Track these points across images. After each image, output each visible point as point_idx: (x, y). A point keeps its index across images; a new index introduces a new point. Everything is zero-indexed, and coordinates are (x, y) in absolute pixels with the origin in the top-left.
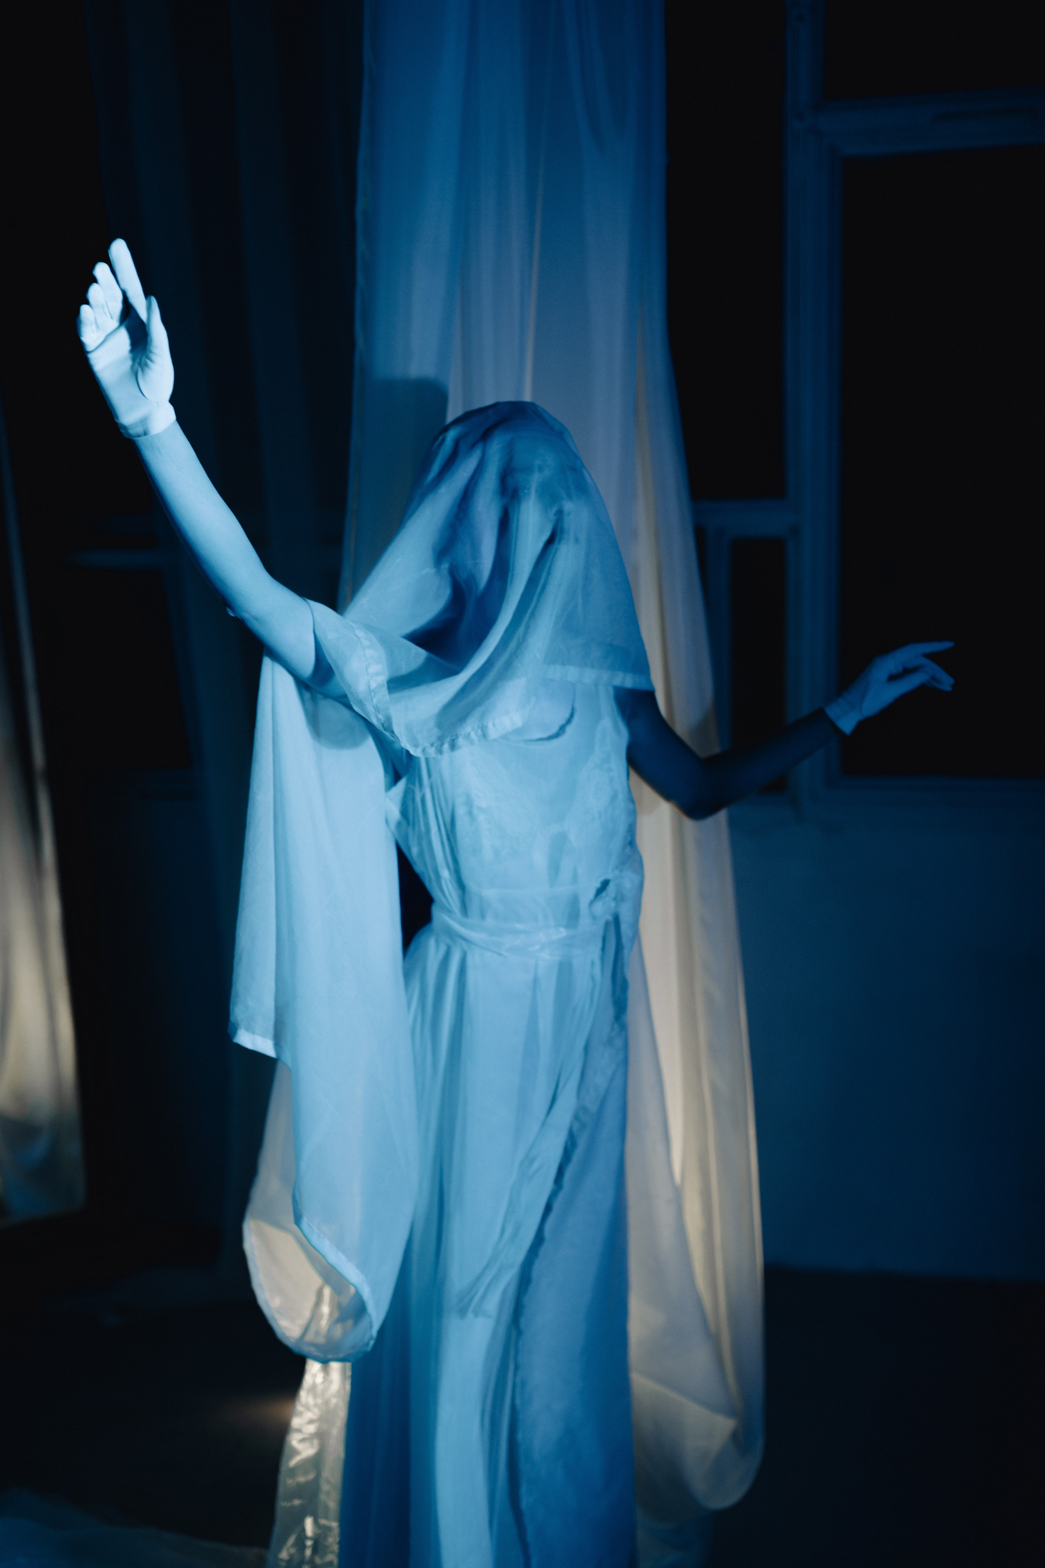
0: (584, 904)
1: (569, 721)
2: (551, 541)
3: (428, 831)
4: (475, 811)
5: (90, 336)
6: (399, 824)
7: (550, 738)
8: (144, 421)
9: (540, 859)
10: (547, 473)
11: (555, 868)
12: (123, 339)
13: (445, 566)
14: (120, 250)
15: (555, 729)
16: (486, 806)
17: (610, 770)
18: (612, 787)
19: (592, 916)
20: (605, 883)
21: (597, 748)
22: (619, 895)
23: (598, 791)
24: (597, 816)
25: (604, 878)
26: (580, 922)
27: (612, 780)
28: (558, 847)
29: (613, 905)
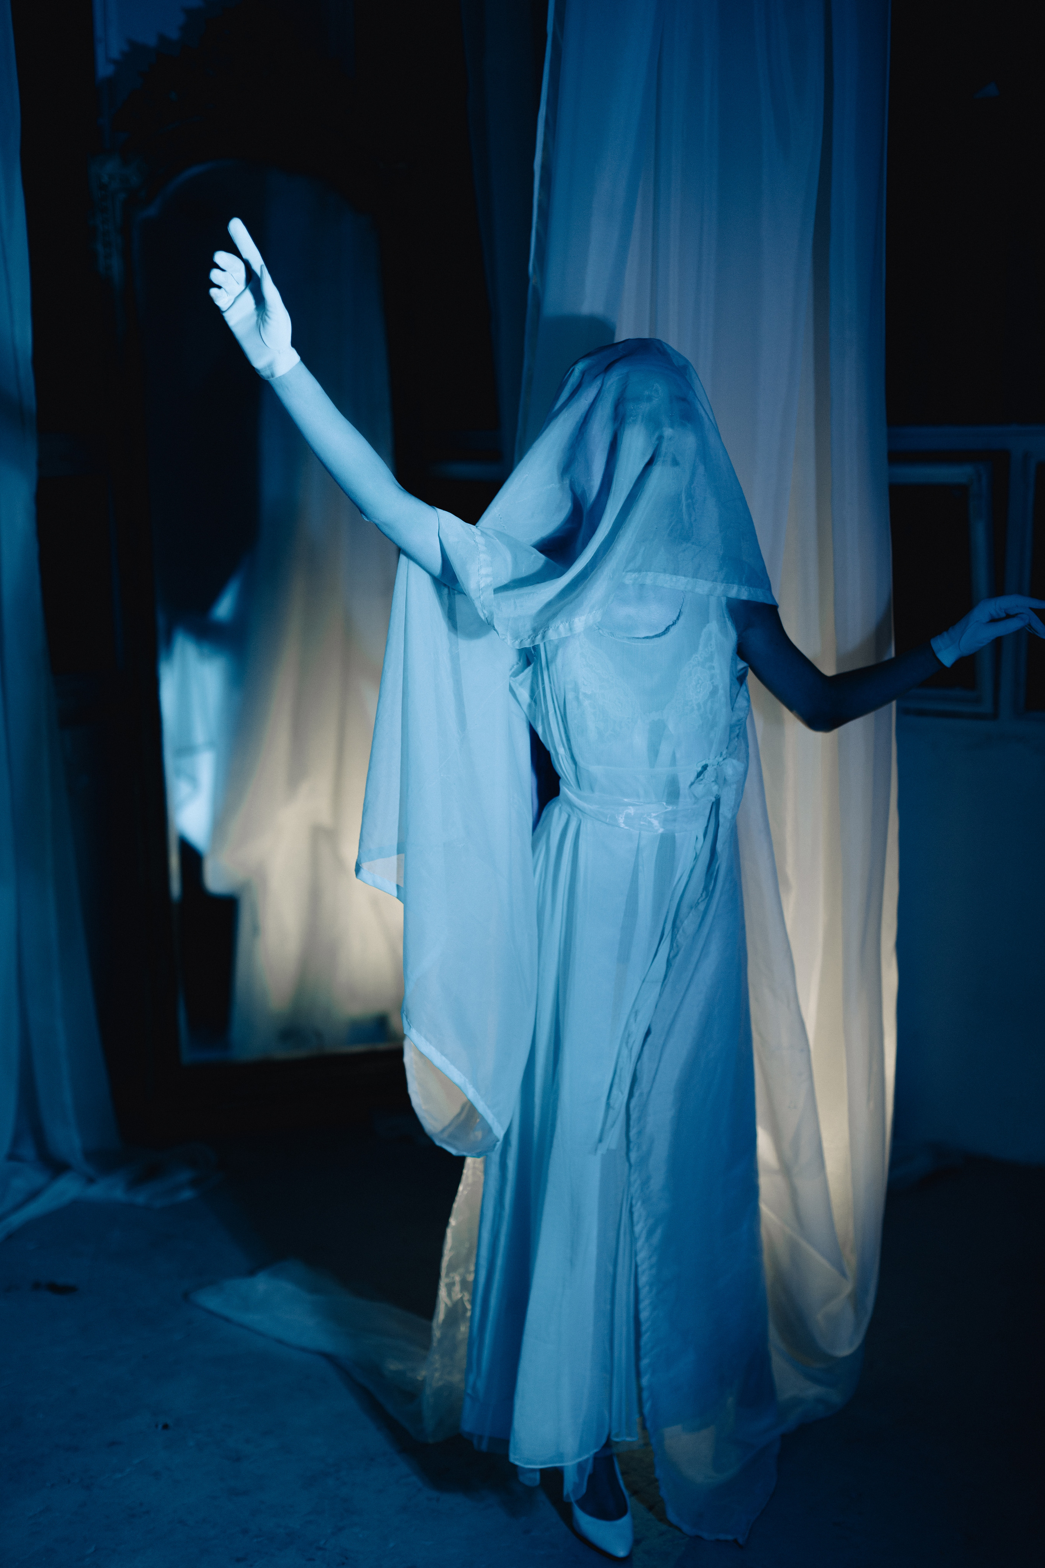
0: (684, 785)
1: (674, 623)
2: (650, 463)
3: (547, 712)
4: (581, 697)
5: (221, 298)
6: (530, 706)
7: (659, 637)
8: (270, 366)
9: (640, 741)
10: (655, 401)
11: (654, 751)
12: (248, 298)
13: (567, 482)
14: (238, 229)
15: (658, 630)
16: (589, 693)
17: (712, 668)
18: (712, 683)
19: (695, 796)
20: (705, 767)
21: (701, 648)
22: (721, 780)
23: (698, 686)
24: (696, 708)
25: (704, 763)
26: (681, 799)
27: (712, 677)
28: (657, 732)
29: (715, 788)
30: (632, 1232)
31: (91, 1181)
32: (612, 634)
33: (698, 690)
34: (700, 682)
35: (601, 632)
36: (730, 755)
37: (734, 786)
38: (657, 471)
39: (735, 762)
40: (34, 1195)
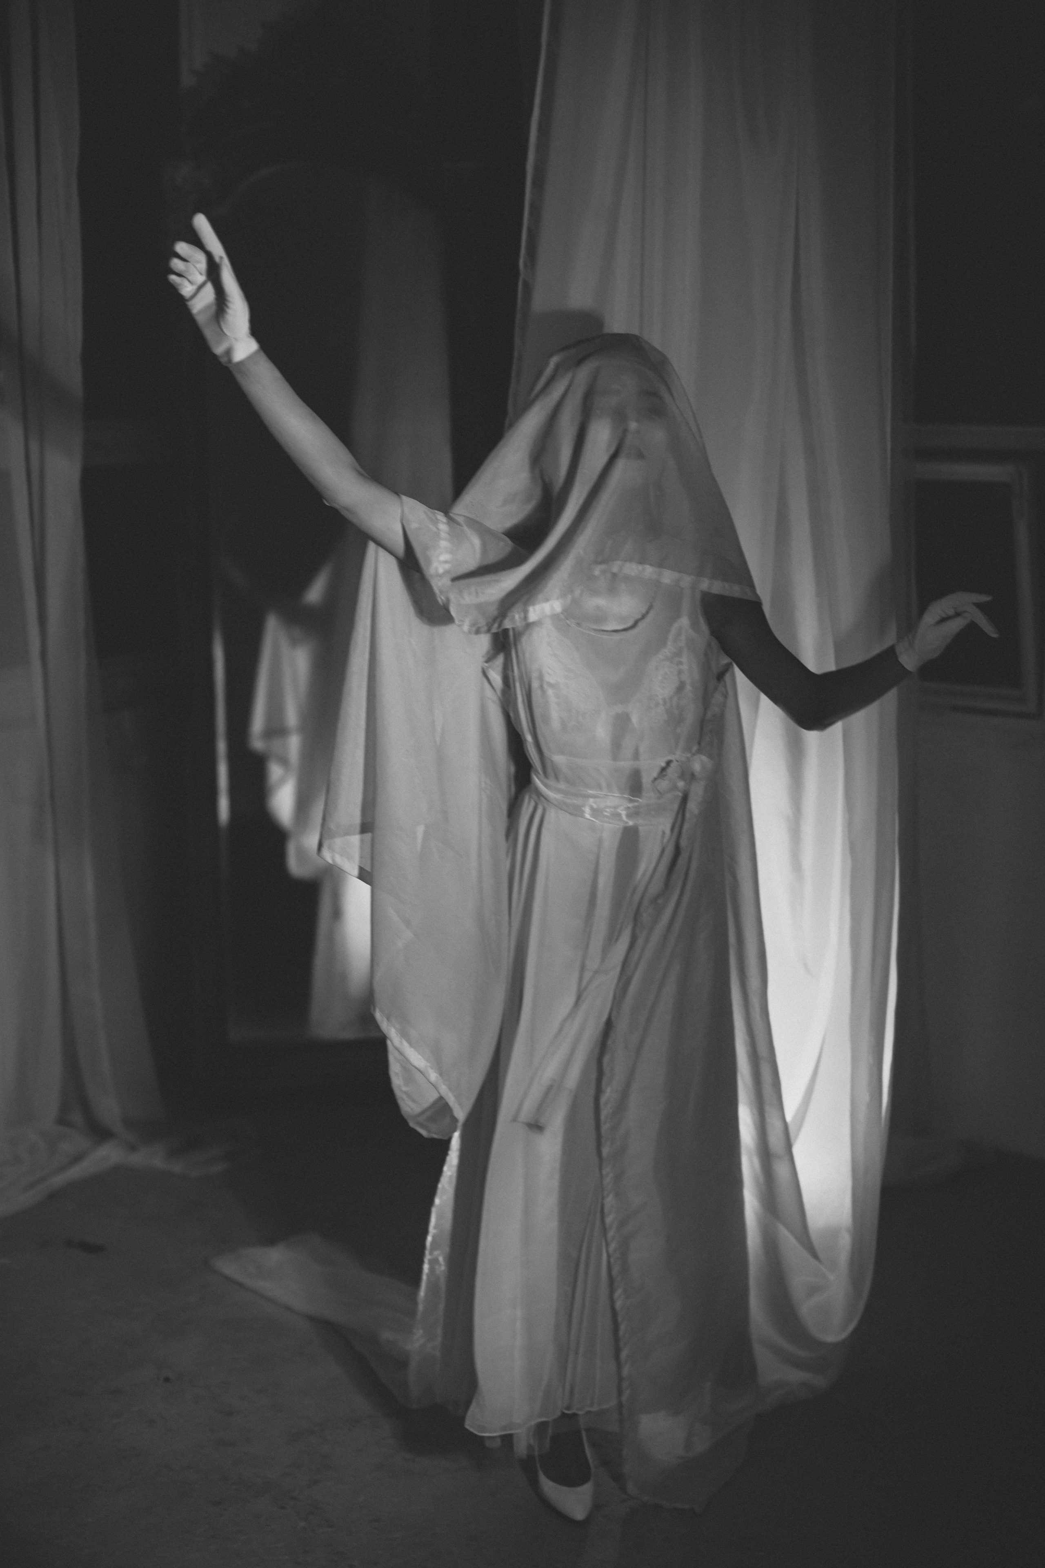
0: (647, 779)
1: (643, 617)
2: (615, 455)
6: (503, 693)
7: (625, 630)
8: (229, 352)
9: (602, 732)
10: (623, 395)
11: (616, 746)
12: (209, 290)
13: (536, 471)
14: (200, 221)
15: (630, 624)
16: (552, 681)
17: (681, 663)
18: (680, 678)
19: (659, 791)
20: (669, 763)
21: (670, 643)
22: (688, 776)
23: (665, 681)
24: (661, 702)
25: (669, 758)
26: (644, 794)
27: (680, 672)
28: (621, 724)
29: (681, 784)
30: (603, 1222)
31: (133, 1148)
32: (579, 625)
33: (665, 685)
34: (667, 677)
35: (568, 622)
36: (699, 751)
37: (703, 783)
38: (620, 464)
39: (704, 758)
40: (77, 1158)
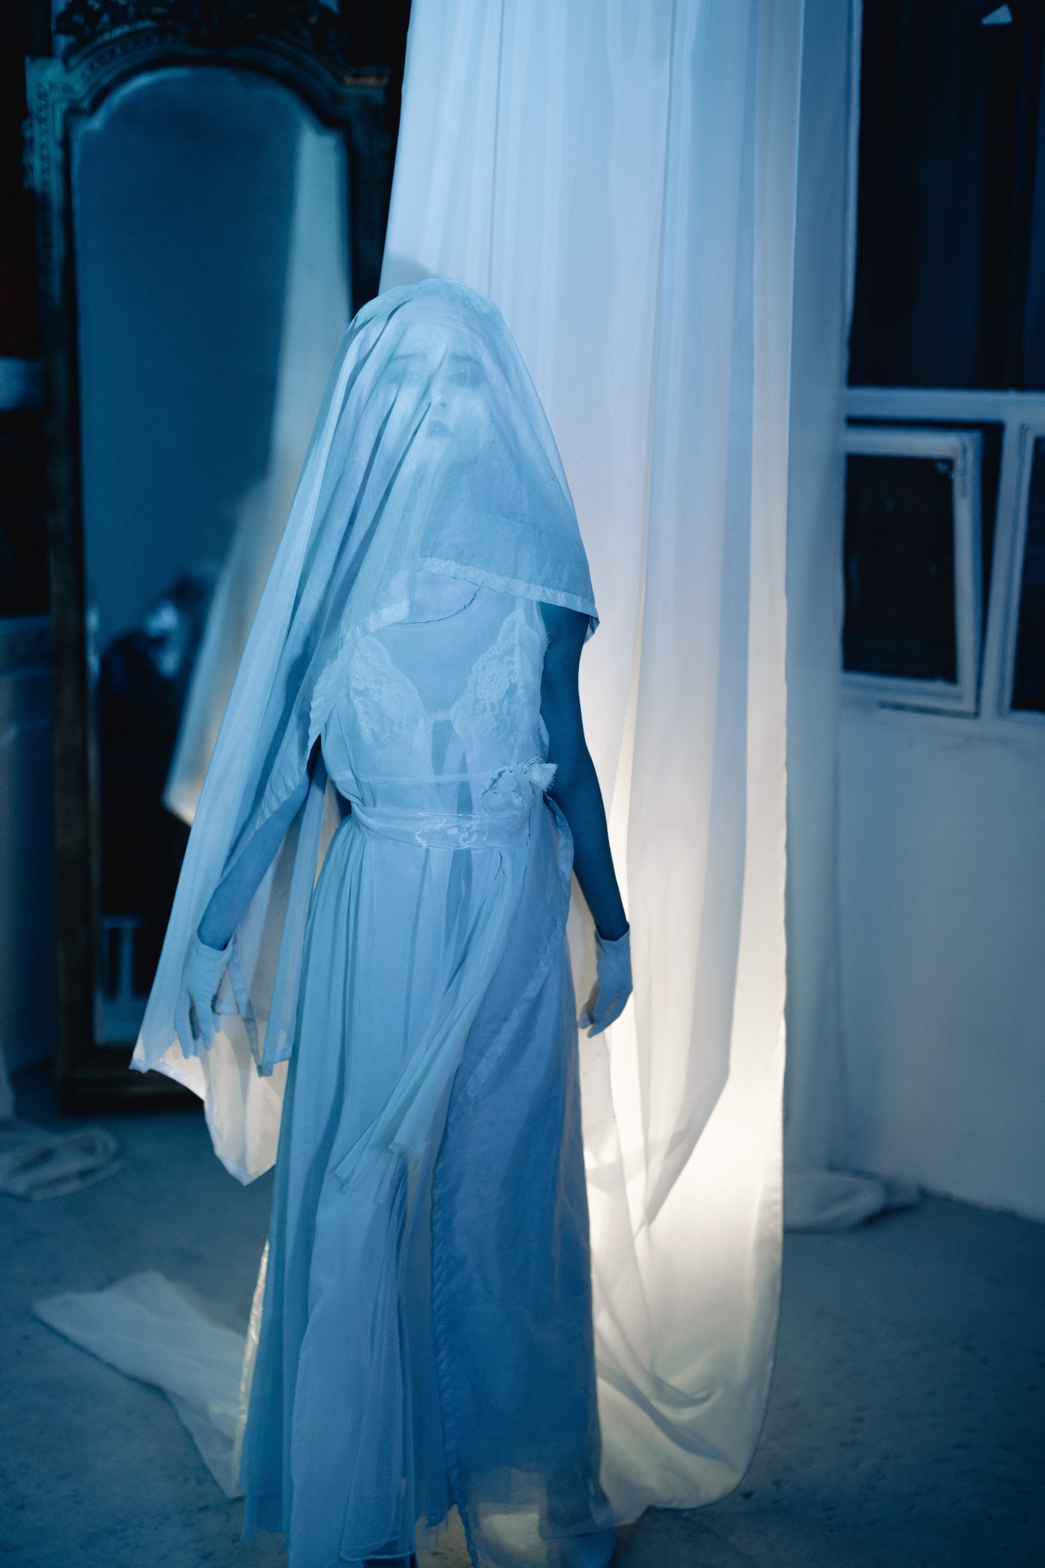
9: (422, 744)
11: (439, 755)
18: (510, 680)
19: (491, 807)
20: (500, 774)
21: (500, 640)
23: (493, 683)
26: (475, 811)
28: (442, 733)
29: (518, 799)
33: (492, 688)
34: (495, 678)
